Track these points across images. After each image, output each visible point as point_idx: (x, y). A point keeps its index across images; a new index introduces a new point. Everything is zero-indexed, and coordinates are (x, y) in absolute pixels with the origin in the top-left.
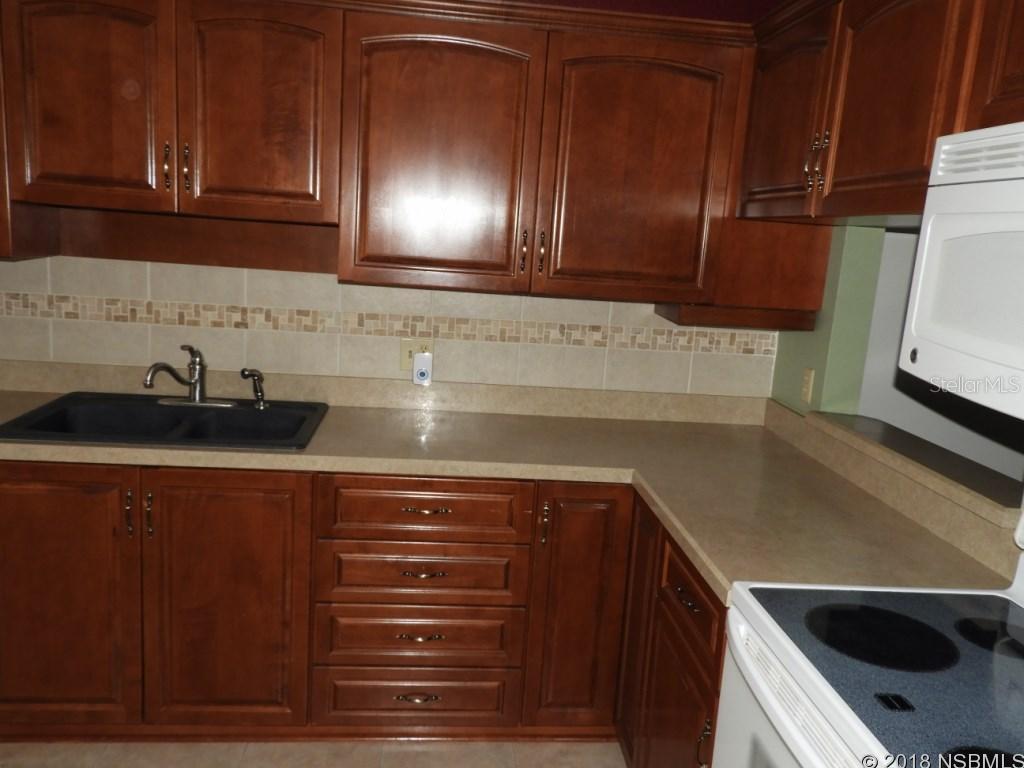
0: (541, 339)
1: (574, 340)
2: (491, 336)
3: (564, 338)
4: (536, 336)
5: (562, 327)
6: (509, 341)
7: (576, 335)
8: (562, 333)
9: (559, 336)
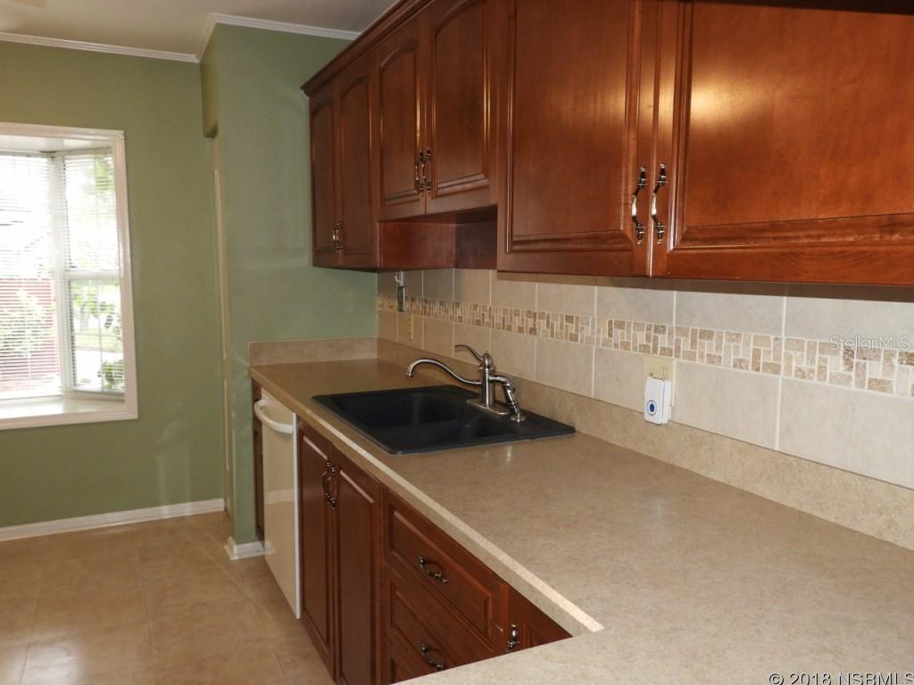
0: (812, 371)
1: (871, 381)
2: (740, 360)
3: (853, 374)
4: (804, 365)
5: (849, 352)
6: (764, 370)
7: (875, 369)
8: (848, 363)
9: (842, 369)
